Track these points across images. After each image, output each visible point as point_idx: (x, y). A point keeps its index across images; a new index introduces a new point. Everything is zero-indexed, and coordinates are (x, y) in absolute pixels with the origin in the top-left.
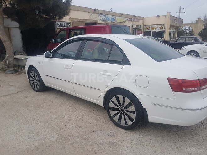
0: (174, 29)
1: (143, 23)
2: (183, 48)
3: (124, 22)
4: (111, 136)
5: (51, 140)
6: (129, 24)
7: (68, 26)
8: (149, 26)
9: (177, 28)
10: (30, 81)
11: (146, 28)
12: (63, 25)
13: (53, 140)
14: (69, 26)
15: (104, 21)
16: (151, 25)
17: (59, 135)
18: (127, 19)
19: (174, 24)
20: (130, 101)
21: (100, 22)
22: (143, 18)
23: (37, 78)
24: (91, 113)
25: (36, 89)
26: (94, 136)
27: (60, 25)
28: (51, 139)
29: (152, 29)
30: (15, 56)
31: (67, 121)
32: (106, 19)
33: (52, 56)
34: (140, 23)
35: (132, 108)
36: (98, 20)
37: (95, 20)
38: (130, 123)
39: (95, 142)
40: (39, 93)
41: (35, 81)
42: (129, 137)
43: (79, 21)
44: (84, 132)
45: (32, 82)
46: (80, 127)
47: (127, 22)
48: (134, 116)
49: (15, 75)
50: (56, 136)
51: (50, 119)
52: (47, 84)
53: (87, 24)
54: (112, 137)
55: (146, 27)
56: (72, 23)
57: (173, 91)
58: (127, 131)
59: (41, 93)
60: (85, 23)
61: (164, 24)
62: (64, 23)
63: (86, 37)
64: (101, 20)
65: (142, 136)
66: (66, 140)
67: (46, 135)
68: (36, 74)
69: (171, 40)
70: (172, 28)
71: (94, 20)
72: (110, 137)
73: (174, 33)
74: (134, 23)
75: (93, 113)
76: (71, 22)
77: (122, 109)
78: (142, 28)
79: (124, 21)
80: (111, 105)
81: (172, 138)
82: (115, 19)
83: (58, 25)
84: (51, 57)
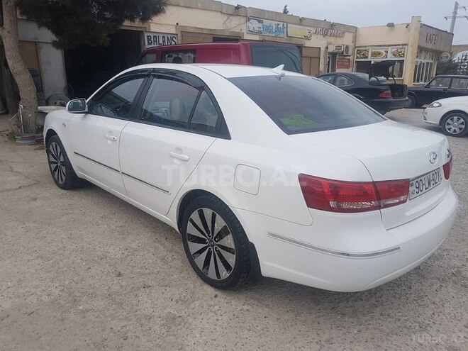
0: (428, 56)
1: (355, 41)
2: (435, 104)
3: (307, 38)
4: (177, 302)
5: (41, 300)
6: (317, 42)
7: (171, 43)
8: (367, 48)
9: (437, 54)
10: (50, 163)
11: (359, 52)
12: (161, 42)
13: (46, 299)
14: (173, 43)
15: (259, 33)
16: (371, 46)
17: (66, 290)
18: (313, 30)
19: (430, 46)
20: (224, 224)
21: (247, 37)
22: (354, 30)
23: (62, 159)
24: (157, 244)
25: (60, 182)
26: (140, 298)
27: (152, 39)
28: (43, 298)
29: (374, 55)
30: (40, 108)
31: (96, 258)
32: (262, 29)
33: (87, 110)
34: (347, 40)
35: (229, 241)
36: (244, 31)
37: (237, 30)
38: (225, 274)
39: (136, 311)
40: (66, 191)
41: (59, 164)
42: (217, 307)
43: (198, 33)
44: (122, 287)
45: (54, 166)
46: (120, 275)
47: (314, 38)
48: (231, 259)
49: (35, 149)
50: (57, 292)
51: (60, 252)
52: (79, 173)
53: (216, 39)
54: (180, 302)
55: (361, 52)
56: (182, 36)
57: (309, 206)
58: (219, 293)
59: (69, 191)
60: (211, 37)
61: (403, 45)
62: (164, 37)
63: (154, 70)
64: (250, 32)
65: (249, 307)
66: (75, 301)
67: (36, 287)
68: (59, 150)
69: (420, 83)
70: (423, 54)
71: (234, 30)
72: (174, 302)
73: (427, 67)
74: (332, 40)
75: (163, 245)
76: (179, 35)
77: (212, 241)
78: (350, 53)
79: (307, 34)
80: (191, 230)
81: (319, 316)
82: (285, 30)
83: (149, 40)
84: (86, 113)
